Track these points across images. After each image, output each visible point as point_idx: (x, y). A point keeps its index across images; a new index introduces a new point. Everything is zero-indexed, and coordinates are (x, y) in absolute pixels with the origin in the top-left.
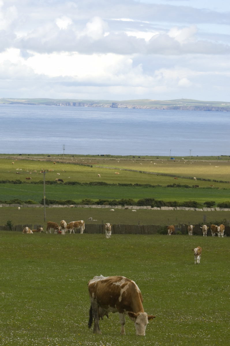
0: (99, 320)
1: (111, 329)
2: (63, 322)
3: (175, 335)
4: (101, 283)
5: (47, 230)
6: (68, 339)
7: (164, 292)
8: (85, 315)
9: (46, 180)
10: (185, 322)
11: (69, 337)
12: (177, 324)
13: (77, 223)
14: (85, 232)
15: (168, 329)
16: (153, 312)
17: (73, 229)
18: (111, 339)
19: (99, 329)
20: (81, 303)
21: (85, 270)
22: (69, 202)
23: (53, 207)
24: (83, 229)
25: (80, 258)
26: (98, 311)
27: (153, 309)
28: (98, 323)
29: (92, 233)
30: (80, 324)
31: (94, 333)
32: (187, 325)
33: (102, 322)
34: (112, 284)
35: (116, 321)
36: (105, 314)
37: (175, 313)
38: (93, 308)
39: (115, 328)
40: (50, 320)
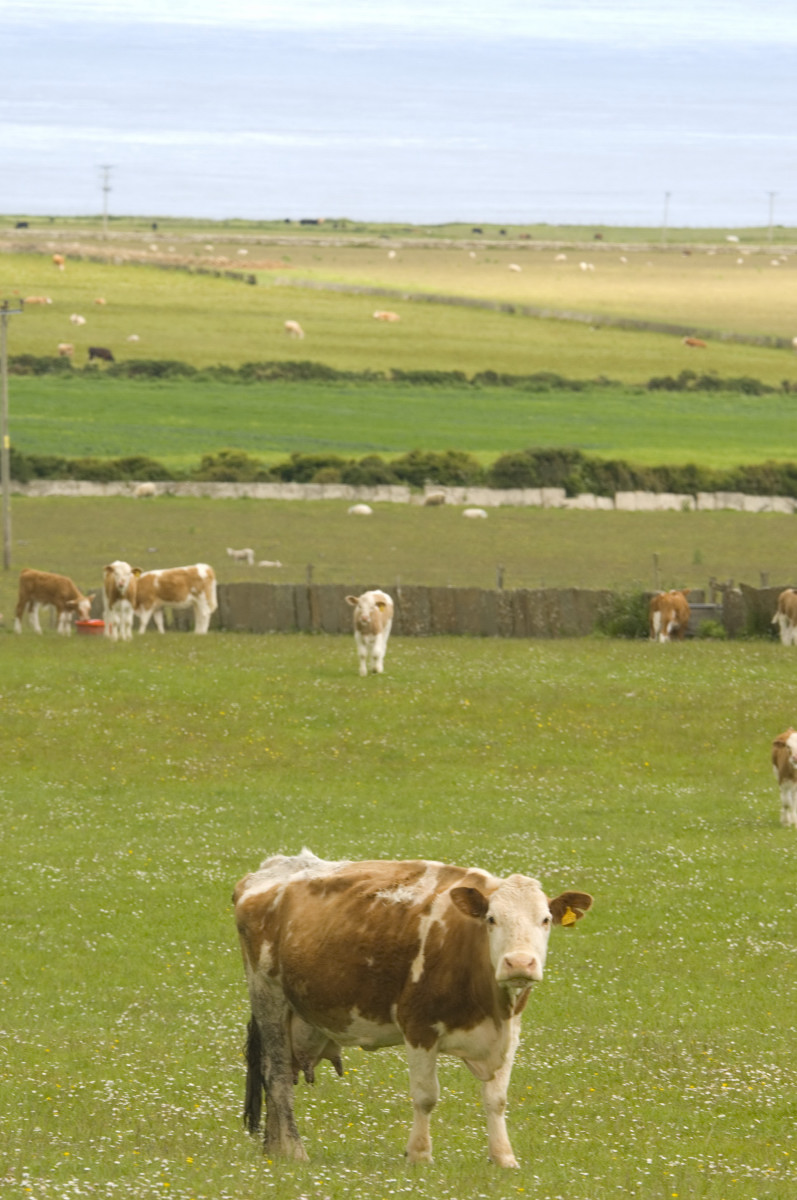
0: (296, 1083)
1: (359, 1135)
2: (105, 1097)
3: (693, 1164)
4: (307, 893)
5: (19, 615)
6: (133, 1186)
7: (635, 941)
8: (218, 1057)
9: (16, 353)
10: (744, 1099)
11: (137, 1175)
12: (702, 1105)
13: (177, 579)
14: (219, 623)
15: (656, 1134)
16: (578, 1045)
17: (156, 610)
18: (360, 1183)
19: (294, 1134)
20: (198, 996)
21: (221, 822)
22: (133, 469)
23: (52, 496)
24: (207, 607)
25: (191, 762)
26: (286, 1037)
27: (578, 1030)
28: (290, 1101)
29: (256, 628)
30: (190, 1107)
31: (266, 1151)
32: (755, 1112)
33: (309, 1096)
34: (371, 897)
35: (381, 1092)
36: (324, 1055)
37: (692, 1049)
38: (260, 1023)
39: (379, 1130)
40: (35, 1087)
